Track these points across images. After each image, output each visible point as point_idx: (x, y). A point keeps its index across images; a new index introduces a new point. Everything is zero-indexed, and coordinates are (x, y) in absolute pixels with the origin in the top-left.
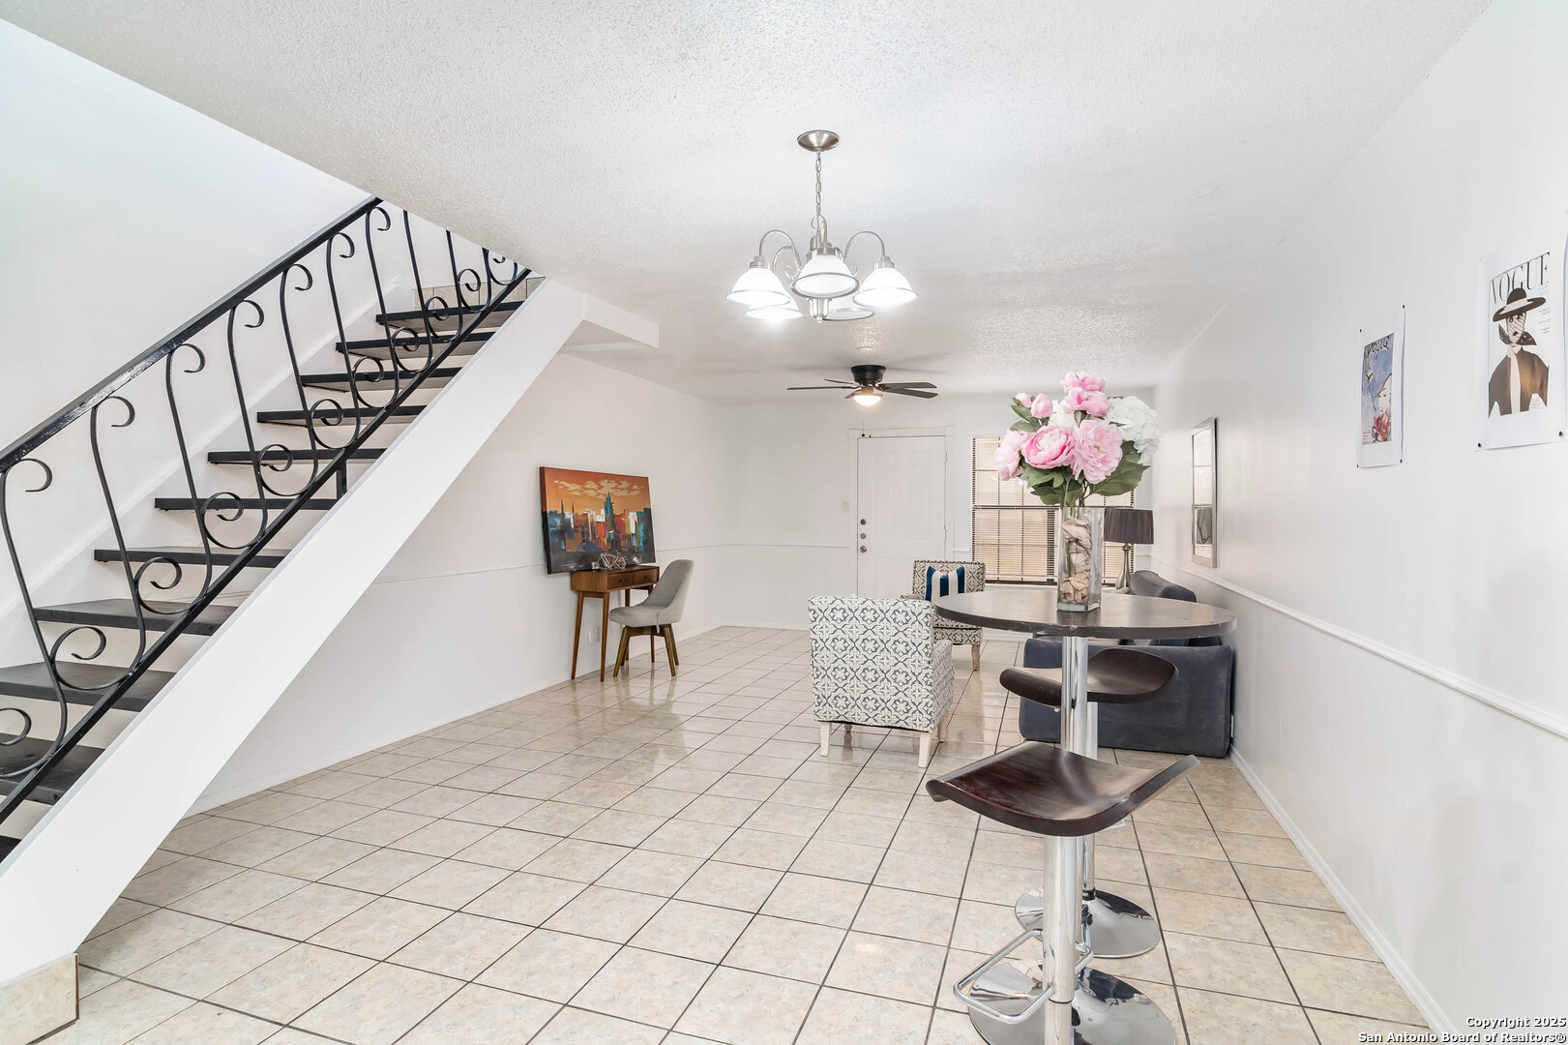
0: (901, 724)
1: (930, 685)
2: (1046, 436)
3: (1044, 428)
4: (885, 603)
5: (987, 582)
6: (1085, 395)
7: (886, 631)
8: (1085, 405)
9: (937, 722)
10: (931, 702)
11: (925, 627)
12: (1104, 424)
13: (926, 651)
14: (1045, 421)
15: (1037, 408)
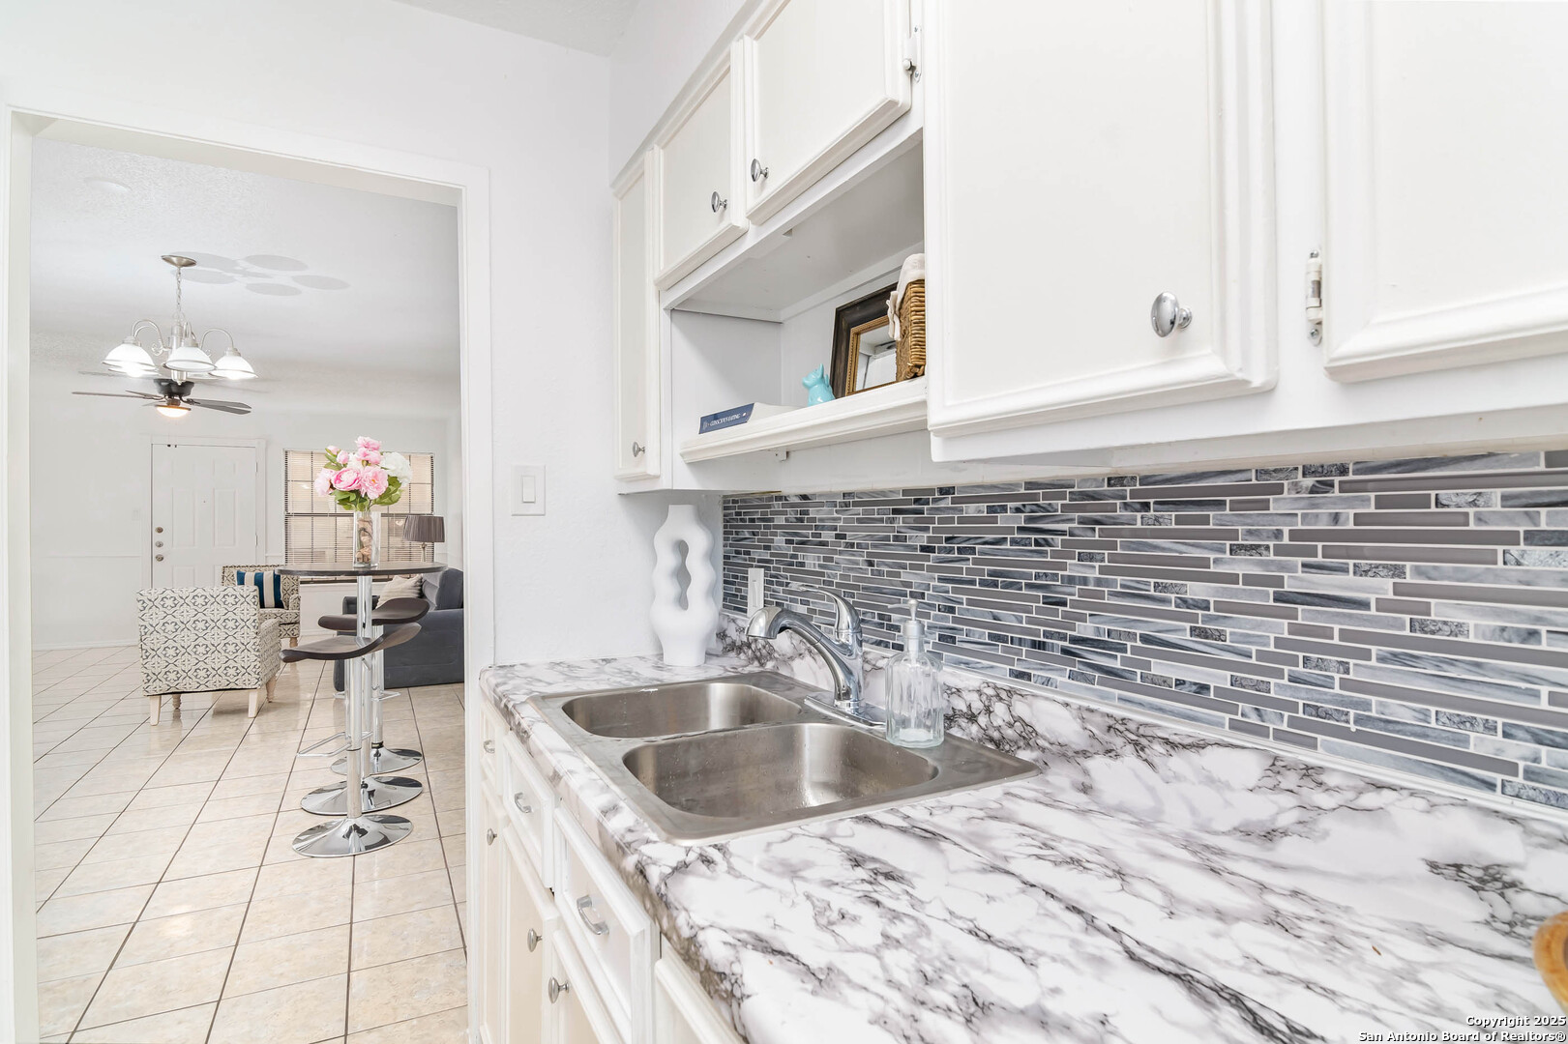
0: (232, 686)
1: (258, 651)
2: (346, 473)
3: (344, 469)
4: (215, 589)
5: (302, 583)
6: (368, 452)
7: (216, 612)
8: (367, 458)
9: (265, 680)
10: (259, 665)
11: (252, 605)
12: (378, 469)
13: (254, 624)
14: (345, 465)
15: (340, 459)
